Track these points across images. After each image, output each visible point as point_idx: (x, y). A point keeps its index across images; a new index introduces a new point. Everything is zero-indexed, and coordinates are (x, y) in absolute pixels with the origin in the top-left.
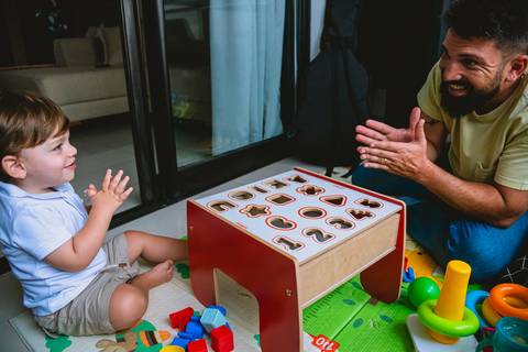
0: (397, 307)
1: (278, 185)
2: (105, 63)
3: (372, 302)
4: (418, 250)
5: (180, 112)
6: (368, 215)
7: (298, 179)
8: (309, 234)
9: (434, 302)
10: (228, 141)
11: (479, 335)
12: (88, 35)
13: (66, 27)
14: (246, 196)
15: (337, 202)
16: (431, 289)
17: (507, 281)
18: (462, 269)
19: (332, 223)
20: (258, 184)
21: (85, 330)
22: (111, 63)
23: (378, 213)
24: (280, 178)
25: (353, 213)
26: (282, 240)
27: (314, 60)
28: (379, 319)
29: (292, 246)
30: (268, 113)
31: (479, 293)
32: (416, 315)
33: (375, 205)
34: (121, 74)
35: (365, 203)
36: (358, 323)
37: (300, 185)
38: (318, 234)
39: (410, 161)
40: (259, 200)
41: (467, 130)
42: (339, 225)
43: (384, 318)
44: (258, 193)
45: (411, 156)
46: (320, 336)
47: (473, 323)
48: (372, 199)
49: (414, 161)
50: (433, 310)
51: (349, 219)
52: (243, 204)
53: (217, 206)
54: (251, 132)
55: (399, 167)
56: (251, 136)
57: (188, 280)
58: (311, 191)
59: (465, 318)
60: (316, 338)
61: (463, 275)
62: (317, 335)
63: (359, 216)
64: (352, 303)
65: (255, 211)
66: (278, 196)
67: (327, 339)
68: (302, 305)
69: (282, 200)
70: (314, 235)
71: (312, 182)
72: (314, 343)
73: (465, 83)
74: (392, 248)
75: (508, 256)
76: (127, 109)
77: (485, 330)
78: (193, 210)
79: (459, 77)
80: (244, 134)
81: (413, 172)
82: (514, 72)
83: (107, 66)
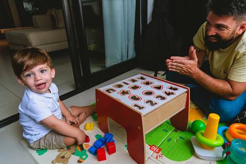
0: (187, 133)
1: (134, 81)
2: (57, 26)
3: (175, 131)
4: (196, 107)
5: (91, 48)
6: (173, 94)
7: (142, 78)
8: (147, 102)
9: (203, 131)
10: (112, 61)
11: (224, 146)
12: (48, 13)
13: (37, 9)
14: (120, 86)
15: (159, 88)
16: (202, 125)
17: (238, 122)
18: (215, 117)
19: (157, 97)
20: (125, 81)
21: (53, 147)
22: (59, 26)
23: (177, 93)
24: (134, 78)
25: (166, 93)
26: (136, 105)
27: (149, 24)
28: (178, 138)
29: (140, 108)
30: (129, 49)
31: (224, 127)
32: (195, 137)
33: (176, 89)
34: (64, 31)
35: (171, 88)
36: (169, 140)
37: (143, 81)
38: (151, 102)
39: (190, 68)
40: (125, 88)
41: (217, 56)
42: (160, 98)
43: (181, 138)
44: (125, 85)
45: (190, 66)
46: (153, 145)
47: (221, 141)
48: (174, 86)
49: (192, 69)
50: (203, 135)
51: (164, 95)
52: (119, 90)
53: (108, 91)
54: (122, 56)
55: (185, 71)
56: (122, 59)
57: (97, 122)
58: (148, 83)
59: (217, 139)
60: (151, 146)
61: (216, 120)
62: (152, 145)
63: (169, 94)
64: (166, 131)
65: (124, 93)
66: (134, 86)
67: (156, 147)
68: (145, 133)
69: (135, 88)
70: (149, 103)
71: (148, 79)
72: (150, 149)
73: (217, 36)
74: (183, 108)
75: (238, 111)
76: (68, 47)
77: (227, 144)
78: (98, 93)
79: (215, 34)
80: (119, 58)
81: (191, 73)
82: (241, 30)
83: (58, 28)
